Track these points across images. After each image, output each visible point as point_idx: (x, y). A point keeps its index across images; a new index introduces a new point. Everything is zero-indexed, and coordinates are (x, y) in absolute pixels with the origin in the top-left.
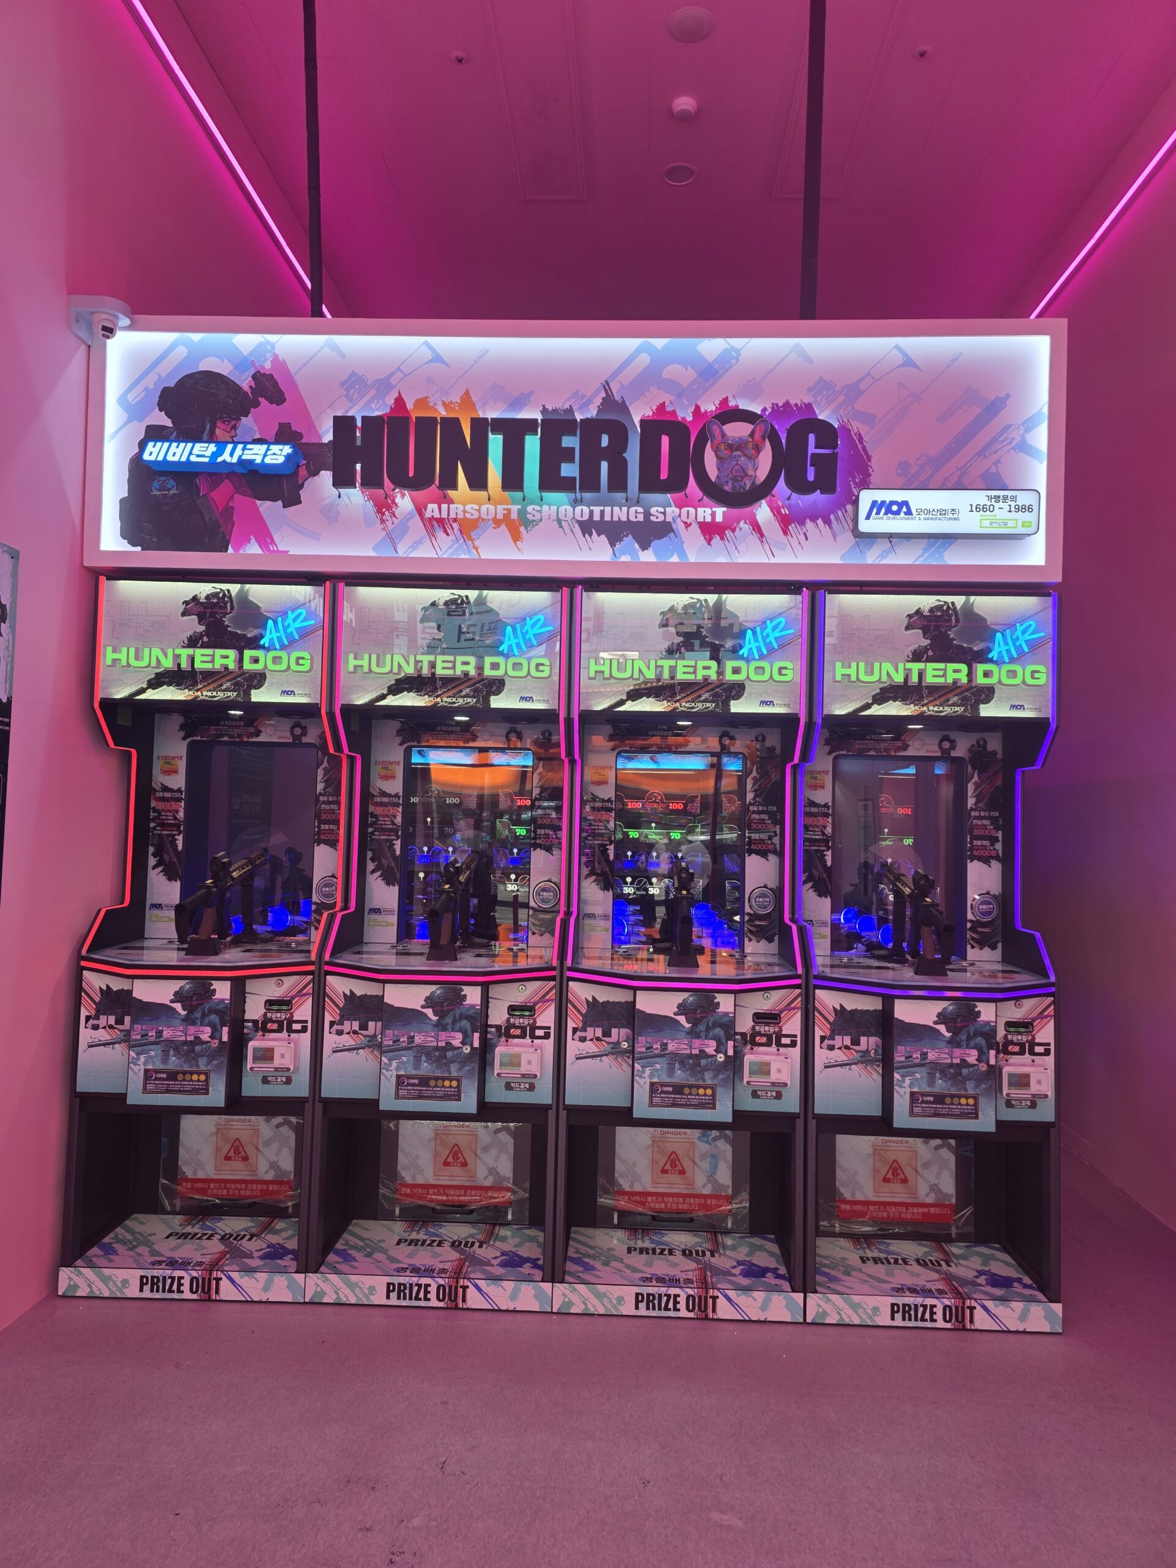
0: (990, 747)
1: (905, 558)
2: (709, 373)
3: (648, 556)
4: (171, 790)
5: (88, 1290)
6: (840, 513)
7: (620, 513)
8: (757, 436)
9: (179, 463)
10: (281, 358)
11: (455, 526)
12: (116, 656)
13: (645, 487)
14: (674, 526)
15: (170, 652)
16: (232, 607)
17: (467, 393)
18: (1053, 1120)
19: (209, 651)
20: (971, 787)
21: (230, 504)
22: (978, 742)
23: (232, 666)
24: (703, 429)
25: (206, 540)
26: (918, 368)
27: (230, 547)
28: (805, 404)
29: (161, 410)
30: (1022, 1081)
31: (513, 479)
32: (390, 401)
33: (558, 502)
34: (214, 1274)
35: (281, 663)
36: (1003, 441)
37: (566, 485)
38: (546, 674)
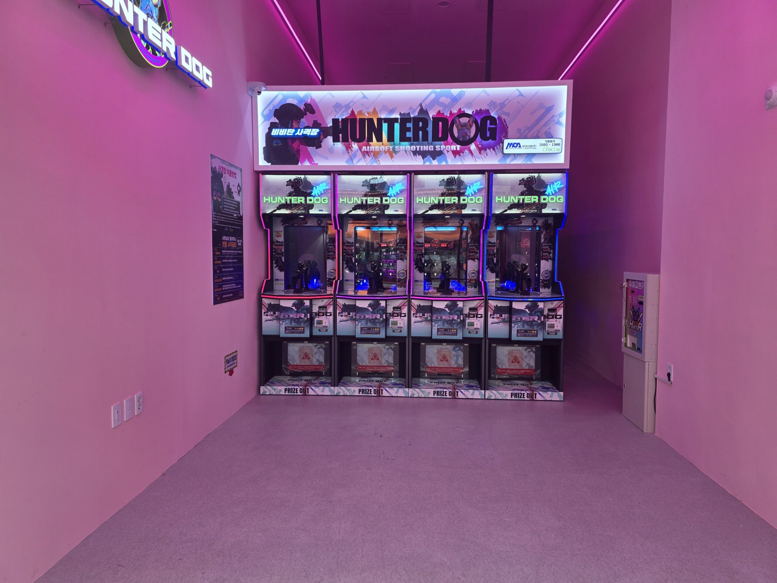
0: (549, 222)
1: (519, 162)
2: (455, 100)
3: (435, 162)
4: (279, 242)
5: (269, 393)
6: (498, 146)
7: (426, 148)
8: (471, 122)
9: (283, 136)
10: (313, 98)
11: (372, 153)
12: (267, 200)
13: (434, 140)
14: (443, 152)
15: (284, 198)
16: (302, 183)
17: (375, 108)
18: (562, 338)
19: (296, 198)
20: (542, 236)
21: (299, 148)
22: (545, 220)
23: (303, 202)
24: (453, 120)
25: (291, 160)
26: (525, 97)
27: (299, 163)
28: (487, 110)
29: (275, 117)
30: (552, 326)
31: (391, 138)
32: (350, 112)
33: (405, 146)
34: (307, 387)
35: (319, 201)
36: (552, 121)
37: (408, 140)
38: (402, 203)
